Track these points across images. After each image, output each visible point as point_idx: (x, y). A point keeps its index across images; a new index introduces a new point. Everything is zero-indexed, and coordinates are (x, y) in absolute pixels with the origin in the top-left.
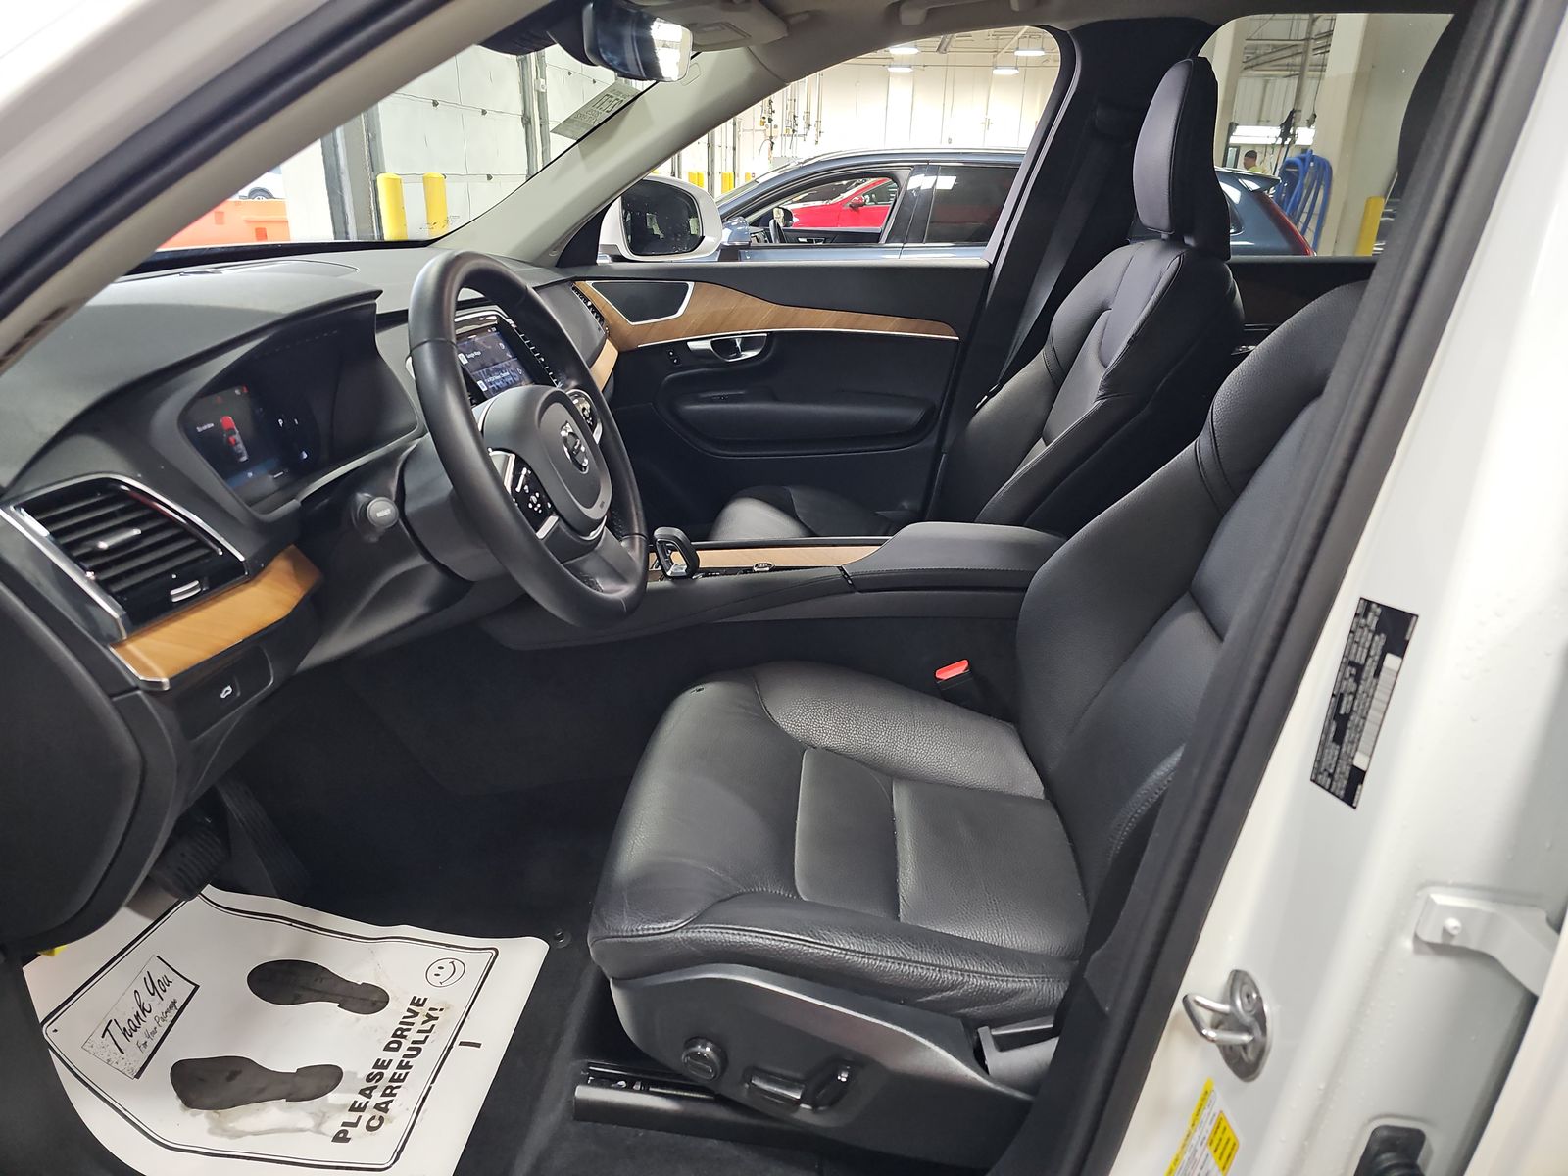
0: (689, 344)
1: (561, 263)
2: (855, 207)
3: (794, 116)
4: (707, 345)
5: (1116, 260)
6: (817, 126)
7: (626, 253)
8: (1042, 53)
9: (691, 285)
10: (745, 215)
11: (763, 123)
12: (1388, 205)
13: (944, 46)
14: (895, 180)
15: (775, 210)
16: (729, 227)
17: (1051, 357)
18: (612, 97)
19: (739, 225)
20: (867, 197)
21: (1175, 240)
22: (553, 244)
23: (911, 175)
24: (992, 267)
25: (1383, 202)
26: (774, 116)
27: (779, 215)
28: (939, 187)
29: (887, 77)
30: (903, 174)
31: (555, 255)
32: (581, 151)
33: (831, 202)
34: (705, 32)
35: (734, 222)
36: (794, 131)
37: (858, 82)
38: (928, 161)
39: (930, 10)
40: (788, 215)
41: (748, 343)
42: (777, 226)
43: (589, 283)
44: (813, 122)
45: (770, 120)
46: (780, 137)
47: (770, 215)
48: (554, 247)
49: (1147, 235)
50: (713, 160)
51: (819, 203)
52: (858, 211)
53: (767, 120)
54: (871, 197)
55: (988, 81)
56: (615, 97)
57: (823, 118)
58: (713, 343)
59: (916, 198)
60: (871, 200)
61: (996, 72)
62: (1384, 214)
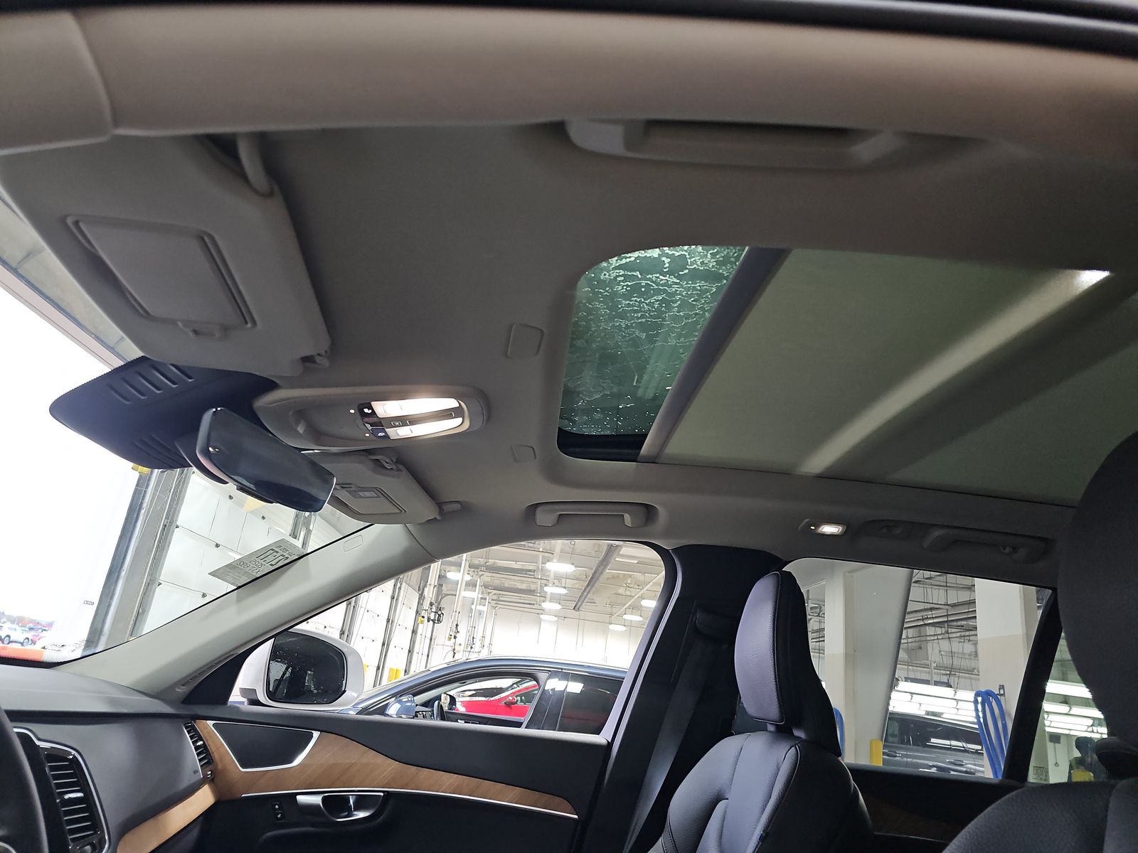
0: (299, 797)
1: (189, 700)
2: (510, 705)
3: (473, 638)
4: (317, 800)
5: (726, 749)
6: (489, 647)
7: (262, 697)
8: (641, 619)
9: (316, 734)
10: (415, 695)
11: (450, 639)
12: (885, 747)
13: (578, 606)
14: (536, 679)
15: (443, 696)
16: (400, 702)
17: (670, 845)
18: (277, 552)
19: (408, 701)
20: (519, 698)
21: (783, 731)
22: (184, 678)
23: (549, 678)
24: (610, 745)
25: (881, 744)
26: (458, 635)
27: (445, 701)
28: (569, 690)
29: (540, 621)
30: (542, 676)
31: (182, 691)
32: (237, 595)
33: (492, 699)
34: (361, 497)
35: (404, 699)
36: (471, 648)
37: (520, 622)
38: (562, 669)
39: (560, 515)
40: (453, 700)
41: (362, 802)
42: (441, 707)
43: (210, 723)
44: (486, 643)
45: (455, 637)
46: (462, 652)
47: (439, 698)
48: (183, 682)
49: (755, 726)
50: (410, 662)
51: (483, 699)
52: (511, 708)
53: (453, 637)
54: (521, 699)
55: (606, 632)
56: (282, 553)
57: (494, 642)
58: (324, 800)
59: (551, 696)
60: (522, 701)
61: (611, 627)
62: (884, 754)
